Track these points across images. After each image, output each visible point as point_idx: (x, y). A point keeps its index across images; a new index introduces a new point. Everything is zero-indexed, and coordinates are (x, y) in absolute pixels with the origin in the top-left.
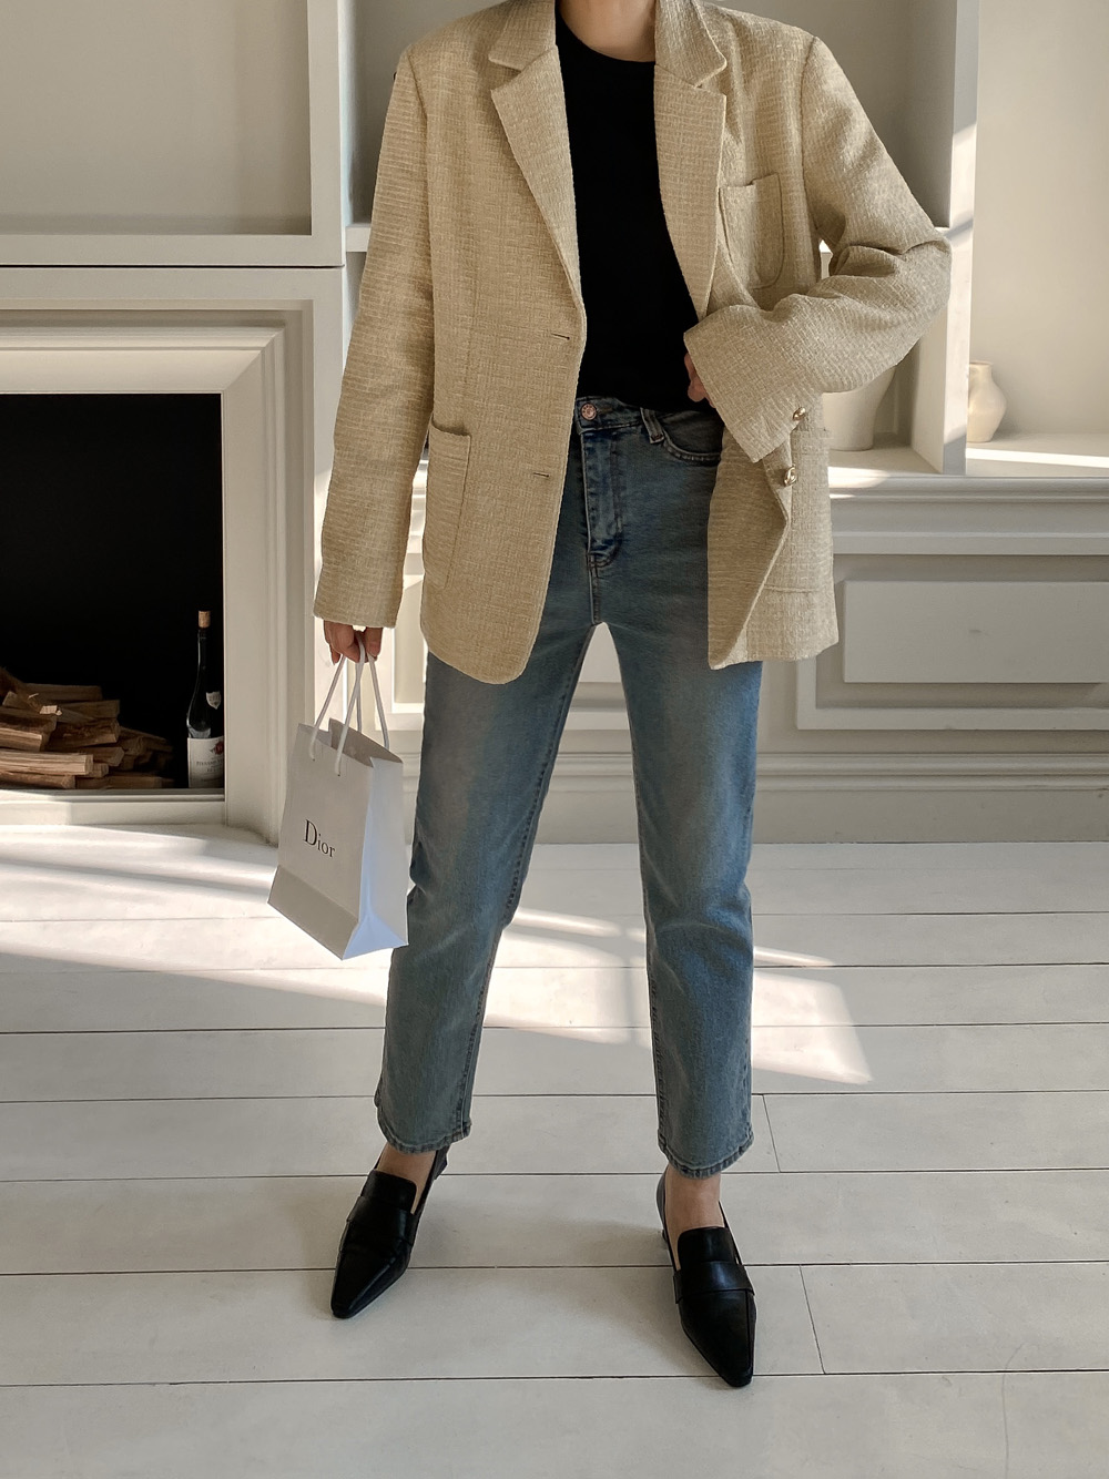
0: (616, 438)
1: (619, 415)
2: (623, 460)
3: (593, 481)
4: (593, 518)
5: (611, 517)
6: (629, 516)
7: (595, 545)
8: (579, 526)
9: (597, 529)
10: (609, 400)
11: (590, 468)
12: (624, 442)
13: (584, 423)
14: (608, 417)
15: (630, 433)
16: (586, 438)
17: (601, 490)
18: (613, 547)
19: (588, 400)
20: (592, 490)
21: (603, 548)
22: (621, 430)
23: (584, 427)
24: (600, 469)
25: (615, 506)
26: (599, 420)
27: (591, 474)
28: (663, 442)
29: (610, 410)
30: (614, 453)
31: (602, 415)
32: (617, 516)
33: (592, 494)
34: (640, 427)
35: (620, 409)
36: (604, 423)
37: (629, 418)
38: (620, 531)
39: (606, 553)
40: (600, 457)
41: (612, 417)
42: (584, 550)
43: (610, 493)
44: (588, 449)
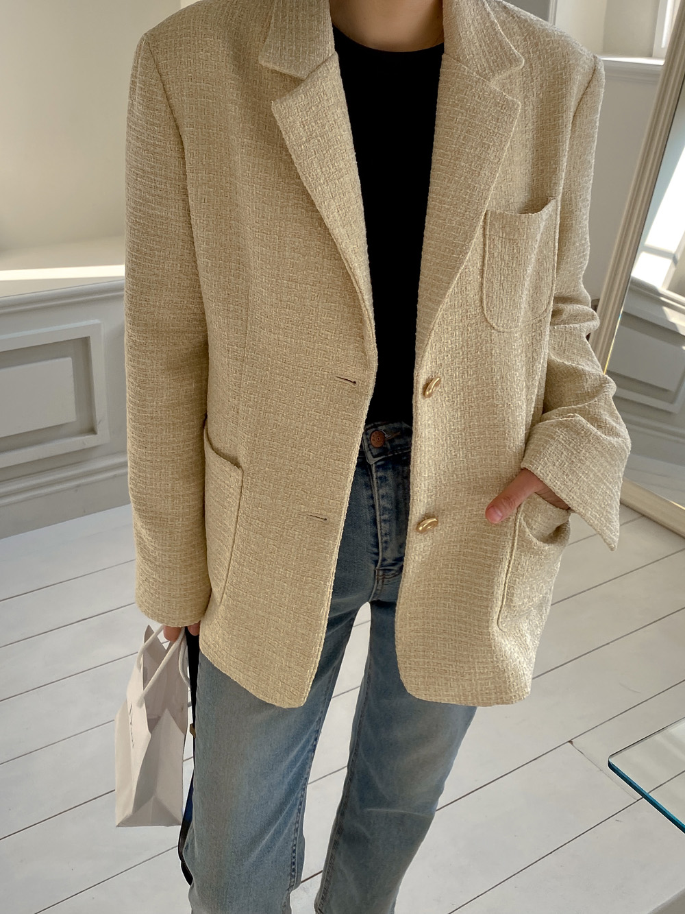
3: (384, 508)
7: (386, 563)
8: (370, 548)
9: (389, 549)
10: (396, 425)
11: (383, 497)
14: (397, 442)
16: (378, 467)
21: (393, 565)
23: (374, 457)
27: (384, 503)
29: (399, 433)
31: (391, 441)
33: (385, 521)
36: (394, 449)
42: (373, 567)
44: (380, 478)
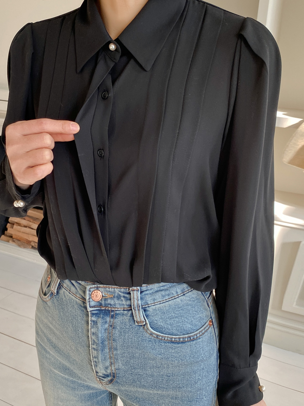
0: (112, 317)
1: (117, 302)
2: (116, 333)
4: (96, 362)
5: (108, 364)
6: (120, 364)
12: (118, 321)
13: (93, 304)
15: (123, 315)
17: (100, 348)
18: (109, 378)
19: (97, 288)
20: (95, 346)
22: (117, 312)
24: (100, 335)
25: (111, 358)
26: (103, 302)
28: (144, 325)
30: (111, 326)
32: (111, 364)
34: (130, 312)
35: (119, 297)
37: (123, 305)
38: (113, 371)
39: (106, 380)
40: (100, 328)
41: (112, 302)
43: (107, 350)
